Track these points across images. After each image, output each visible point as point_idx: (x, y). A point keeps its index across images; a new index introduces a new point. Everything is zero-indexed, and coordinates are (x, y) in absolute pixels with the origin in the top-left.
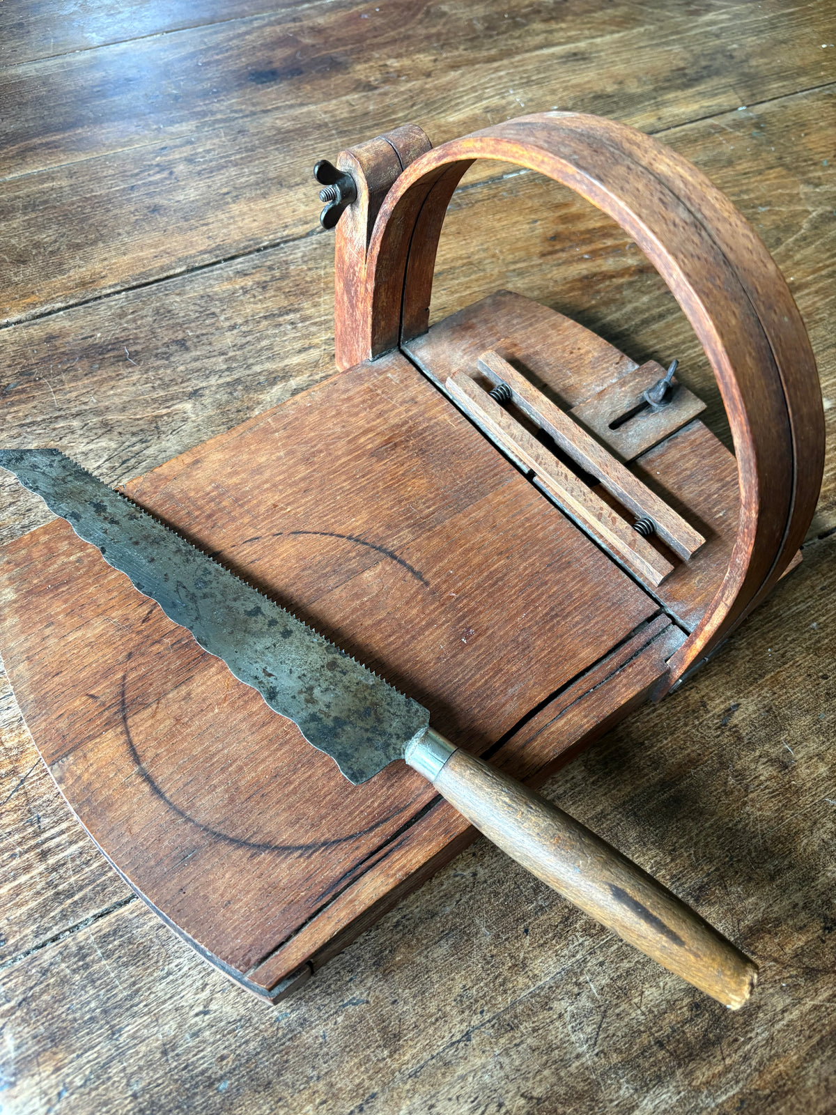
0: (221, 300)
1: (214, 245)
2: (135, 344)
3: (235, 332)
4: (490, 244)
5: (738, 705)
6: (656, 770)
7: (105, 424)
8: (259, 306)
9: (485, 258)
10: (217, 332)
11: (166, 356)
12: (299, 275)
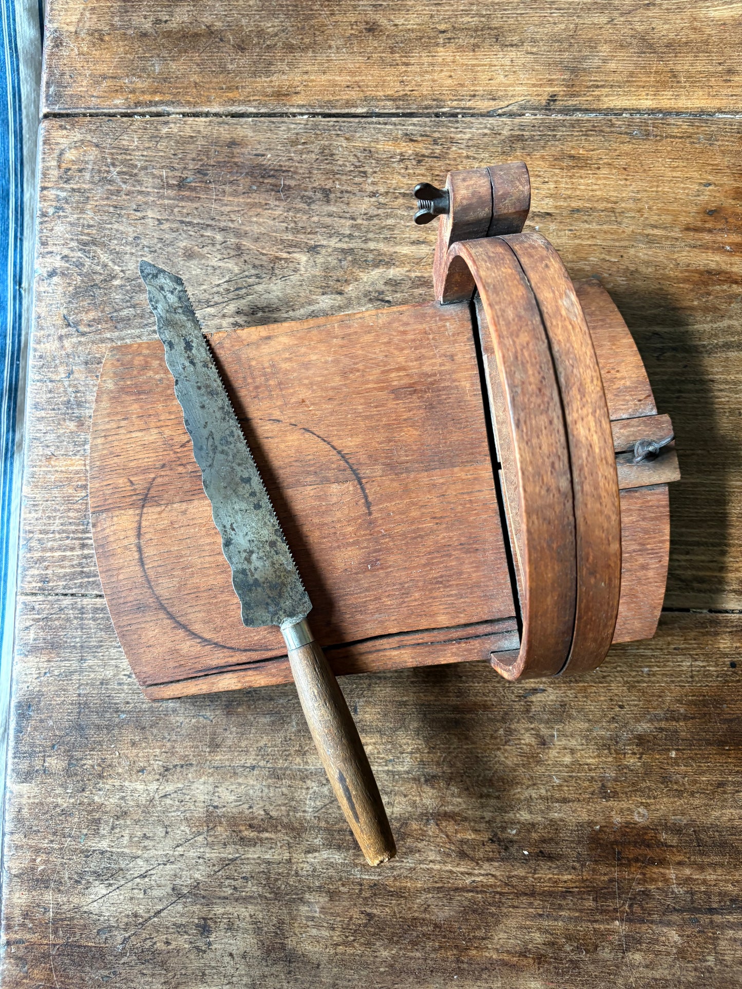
0: (378, 160)
1: (402, 93)
2: (292, 178)
3: (373, 199)
4: (645, 194)
5: (544, 690)
6: (458, 697)
7: (238, 247)
8: (405, 181)
9: (631, 210)
10: (358, 194)
11: (309, 201)
12: (455, 160)
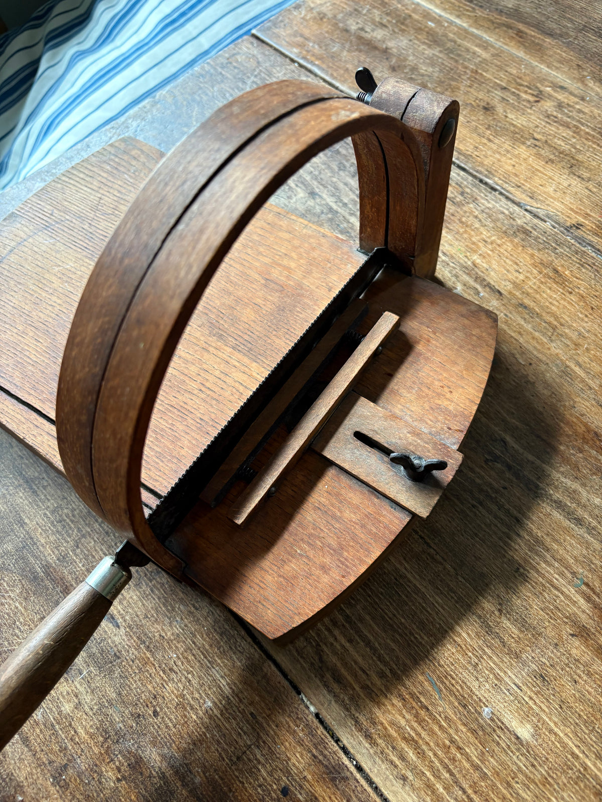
5: (118, 627)
